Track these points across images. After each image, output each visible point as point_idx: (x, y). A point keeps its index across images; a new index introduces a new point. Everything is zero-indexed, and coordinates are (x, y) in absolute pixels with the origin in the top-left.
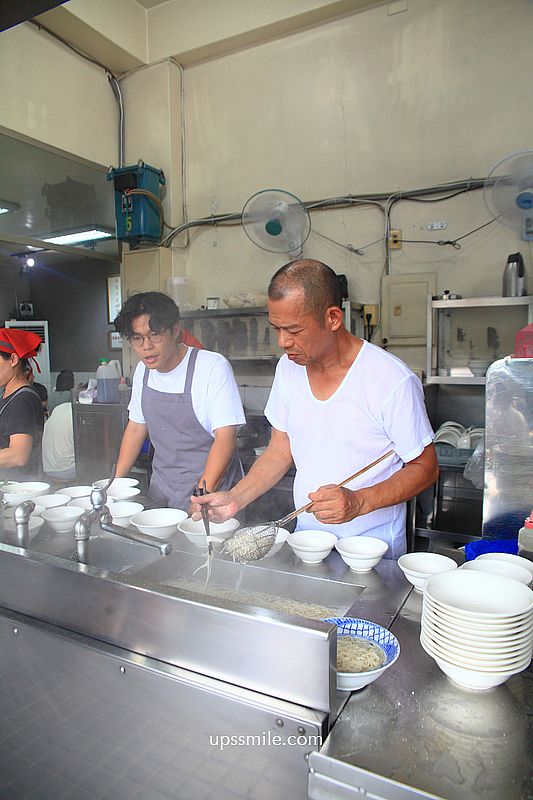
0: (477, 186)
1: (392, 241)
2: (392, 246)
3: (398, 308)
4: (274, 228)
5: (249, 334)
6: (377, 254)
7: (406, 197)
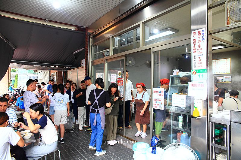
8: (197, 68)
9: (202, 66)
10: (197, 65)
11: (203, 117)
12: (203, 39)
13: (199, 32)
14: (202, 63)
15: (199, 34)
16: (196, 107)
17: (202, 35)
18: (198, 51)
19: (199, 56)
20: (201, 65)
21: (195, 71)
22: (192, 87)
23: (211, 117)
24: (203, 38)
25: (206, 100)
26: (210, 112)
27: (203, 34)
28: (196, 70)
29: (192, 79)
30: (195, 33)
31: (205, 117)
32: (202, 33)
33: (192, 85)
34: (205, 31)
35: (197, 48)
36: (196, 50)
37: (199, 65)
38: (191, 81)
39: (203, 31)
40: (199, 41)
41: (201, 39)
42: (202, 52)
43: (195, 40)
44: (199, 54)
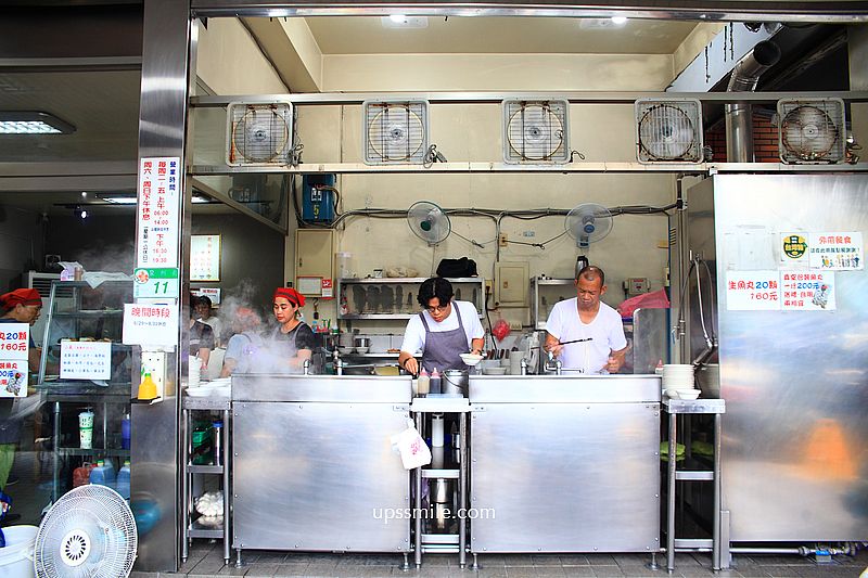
0: (564, 213)
1: (501, 241)
2: (501, 243)
3: (506, 283)
4: (426, 226)
5: (395, 297)
6: (492, 248)
7: (511, 214)
8: (151, 264)
9: (164, 260)
10: (151, 254)
11: (166, 398)
12: (172, 187)
13: (162, 164)
14: (165, 251)
15: (162, 171)
16: (147, 371)
17: (168, 175)
18: (157, 218)
19: (159, 232)
20: (164, 256)
21: (146, 273)
22: (137, 319)
23: (187, 398)
24: (172, 183)
25: (173, 351)
26: (182, 385)
27: (173, 172)
28: (148, 270)
29: (135, 296)
30: (148, 164)
31: (173, 397)
32: (168, 168)
33: (136, 312)
34: (177, 165)
35: (153, 207)
36: (151, 213)
37: (156, 256)
38: (131, 301)
39: (173, 164)
40: (161, 190)
41: (166, 185)
42: (166, 222)
43: (148, 184)
44: (157, 226)
